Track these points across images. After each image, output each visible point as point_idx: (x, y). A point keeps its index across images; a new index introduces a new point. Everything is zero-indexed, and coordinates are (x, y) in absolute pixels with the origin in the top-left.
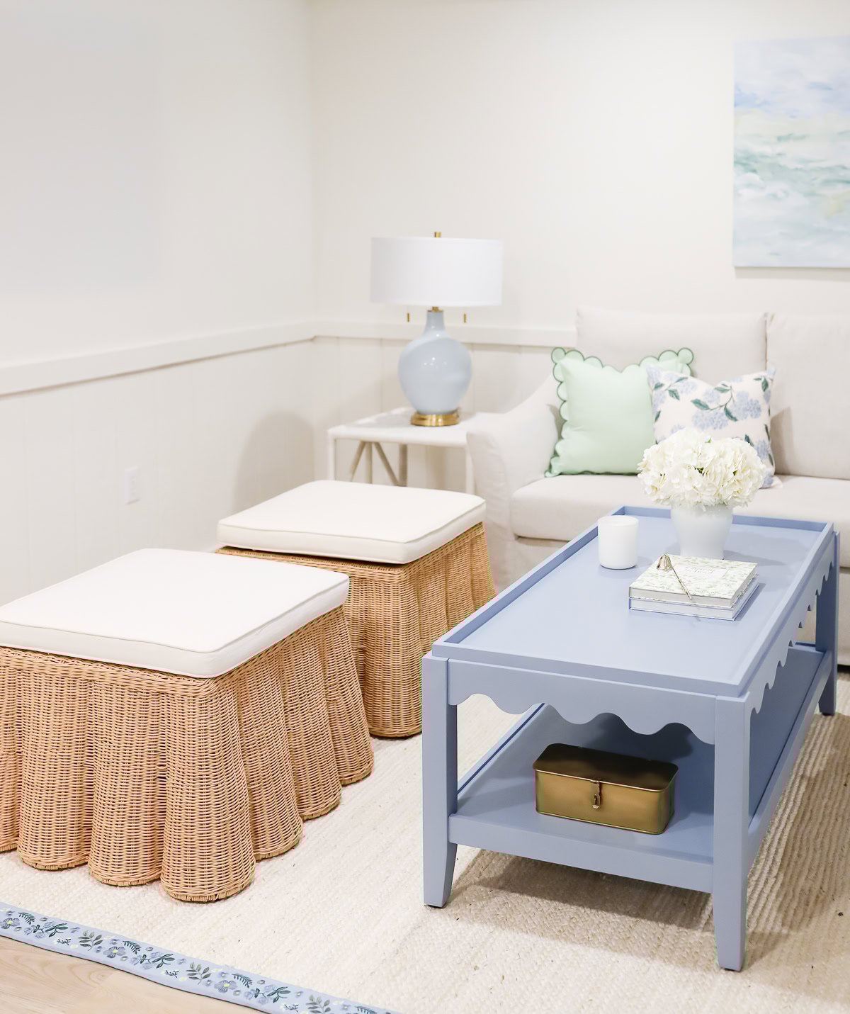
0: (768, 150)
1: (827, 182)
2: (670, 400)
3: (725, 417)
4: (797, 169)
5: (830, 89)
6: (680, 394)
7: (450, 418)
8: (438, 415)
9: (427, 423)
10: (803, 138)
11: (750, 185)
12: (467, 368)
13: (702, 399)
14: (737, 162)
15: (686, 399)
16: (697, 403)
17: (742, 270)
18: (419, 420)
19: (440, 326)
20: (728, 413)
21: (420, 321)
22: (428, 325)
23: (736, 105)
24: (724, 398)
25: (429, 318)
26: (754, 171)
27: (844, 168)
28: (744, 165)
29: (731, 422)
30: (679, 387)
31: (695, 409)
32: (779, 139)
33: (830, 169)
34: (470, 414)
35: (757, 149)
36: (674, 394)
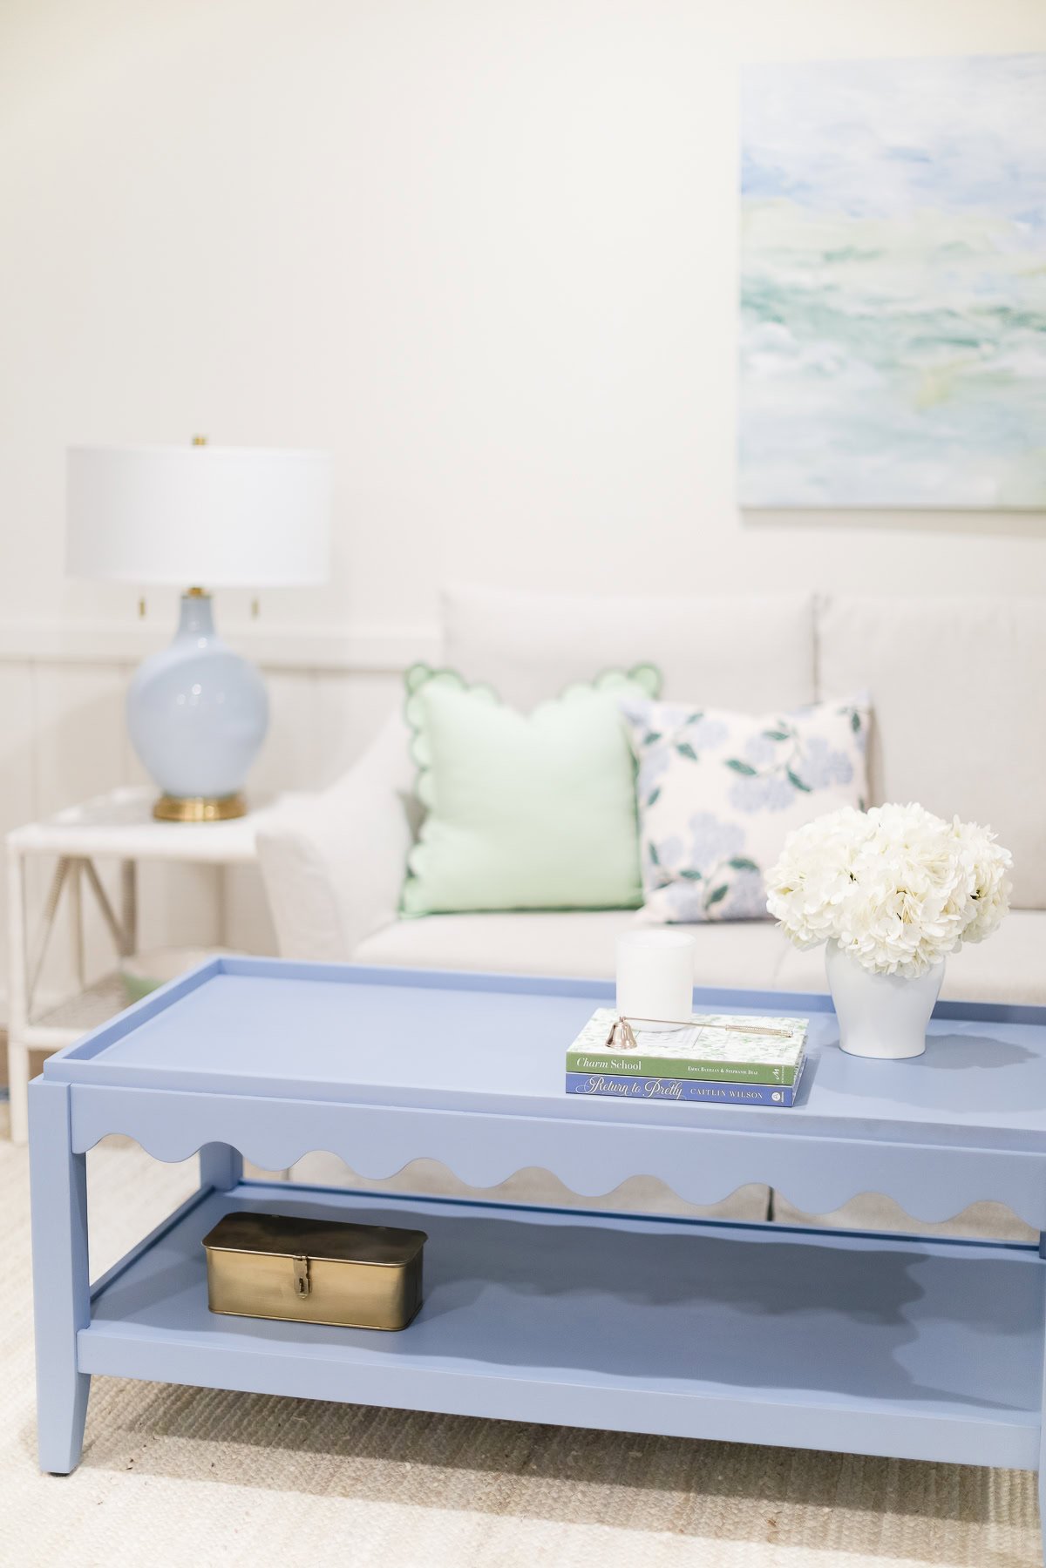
0: (806, 279)
1: (919, 342)
2: (679, 763)
3: (789, 787)
4: (862, 317)
5: (925, 160)
6: (695, 748)
7: (229, 807)
8: (206, 801)
9: (187, 814)
10: (871, 256)
11: (770, 347)
12: (261, 710)
13: (742, 756)
14: (746, 303)
15: (712, 759)
16: (735, 765)
17: (755, 514)
18: (169, 810)
19: (208, 627)
20: (795, 780)
21: (166, 617)
22: (183, 627)
23: (744, 189)
24: (784, 751)
25: (185, 610)
26: (778, 319)
27: (952, 314)
28: (758, 307)
29: (801, 796)
30: (692, 736)
31: (731, 777)
32: (829, 257)
33: (926, 317)
34: (267, 800)
35: (785, 276)
36: (686, 750)
